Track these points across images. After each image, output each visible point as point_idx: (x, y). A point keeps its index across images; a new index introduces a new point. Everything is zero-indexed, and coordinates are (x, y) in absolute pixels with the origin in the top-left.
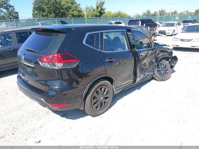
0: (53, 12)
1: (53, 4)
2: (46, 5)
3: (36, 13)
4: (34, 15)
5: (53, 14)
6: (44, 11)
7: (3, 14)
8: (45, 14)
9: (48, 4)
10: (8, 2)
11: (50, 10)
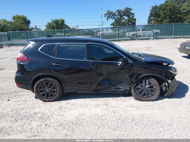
0: (168, 17)
1: (170, 9)
2: (162, 11)
3: (152, 19)
4: (149, 21)
5: (168, 20)
6: (159, 16)
7: (124, 20)
8: (159, 19)
9: (165, 10)
10: (131, 10)
11: (166, 15)
